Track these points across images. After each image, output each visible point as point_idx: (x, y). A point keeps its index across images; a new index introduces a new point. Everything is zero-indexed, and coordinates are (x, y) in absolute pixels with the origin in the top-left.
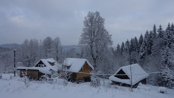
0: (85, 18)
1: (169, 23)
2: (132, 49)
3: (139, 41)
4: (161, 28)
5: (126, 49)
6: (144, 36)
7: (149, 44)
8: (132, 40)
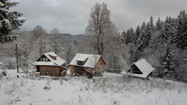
0: (92, 9)
1: (167, 16)
2: (128, 40)
3: (136, 32)
4: (159, 21)
5: (123, 40)
6: (140, 27)
7: (146, 36)
8: (128, 31)
